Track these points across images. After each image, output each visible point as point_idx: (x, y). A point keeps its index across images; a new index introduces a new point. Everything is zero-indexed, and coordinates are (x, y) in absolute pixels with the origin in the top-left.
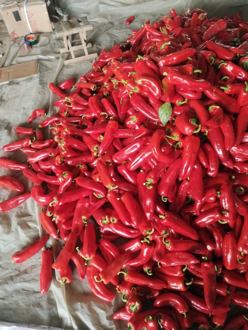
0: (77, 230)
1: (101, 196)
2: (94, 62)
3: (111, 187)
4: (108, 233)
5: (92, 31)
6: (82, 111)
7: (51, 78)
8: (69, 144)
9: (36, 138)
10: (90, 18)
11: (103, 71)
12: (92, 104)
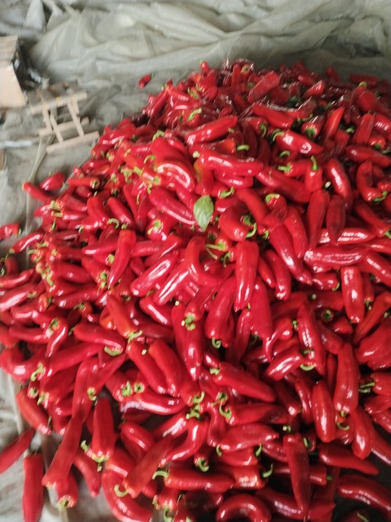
0: (80, 413)
2: (94, 145)
3: (131, 335)
4: (133, 411)
6: (79, 221)
7: (27, 175)
8: (59, 274)
9: (5, 269)
10: (83, 82)
11: (107, 159)
12: (93, 208)
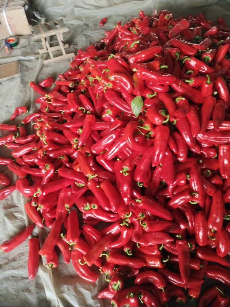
0: (60, 218)
1: (82, 184)
2: (71, 61)
3: (90, 176)
4: (90, 219)
5: (69, 32)
6: (62, 107)
7: (32, 77)
8: (50, 138)
9: (19, 133)
10: (66, 21)
11: (79, 69)
12: (71, 100)
